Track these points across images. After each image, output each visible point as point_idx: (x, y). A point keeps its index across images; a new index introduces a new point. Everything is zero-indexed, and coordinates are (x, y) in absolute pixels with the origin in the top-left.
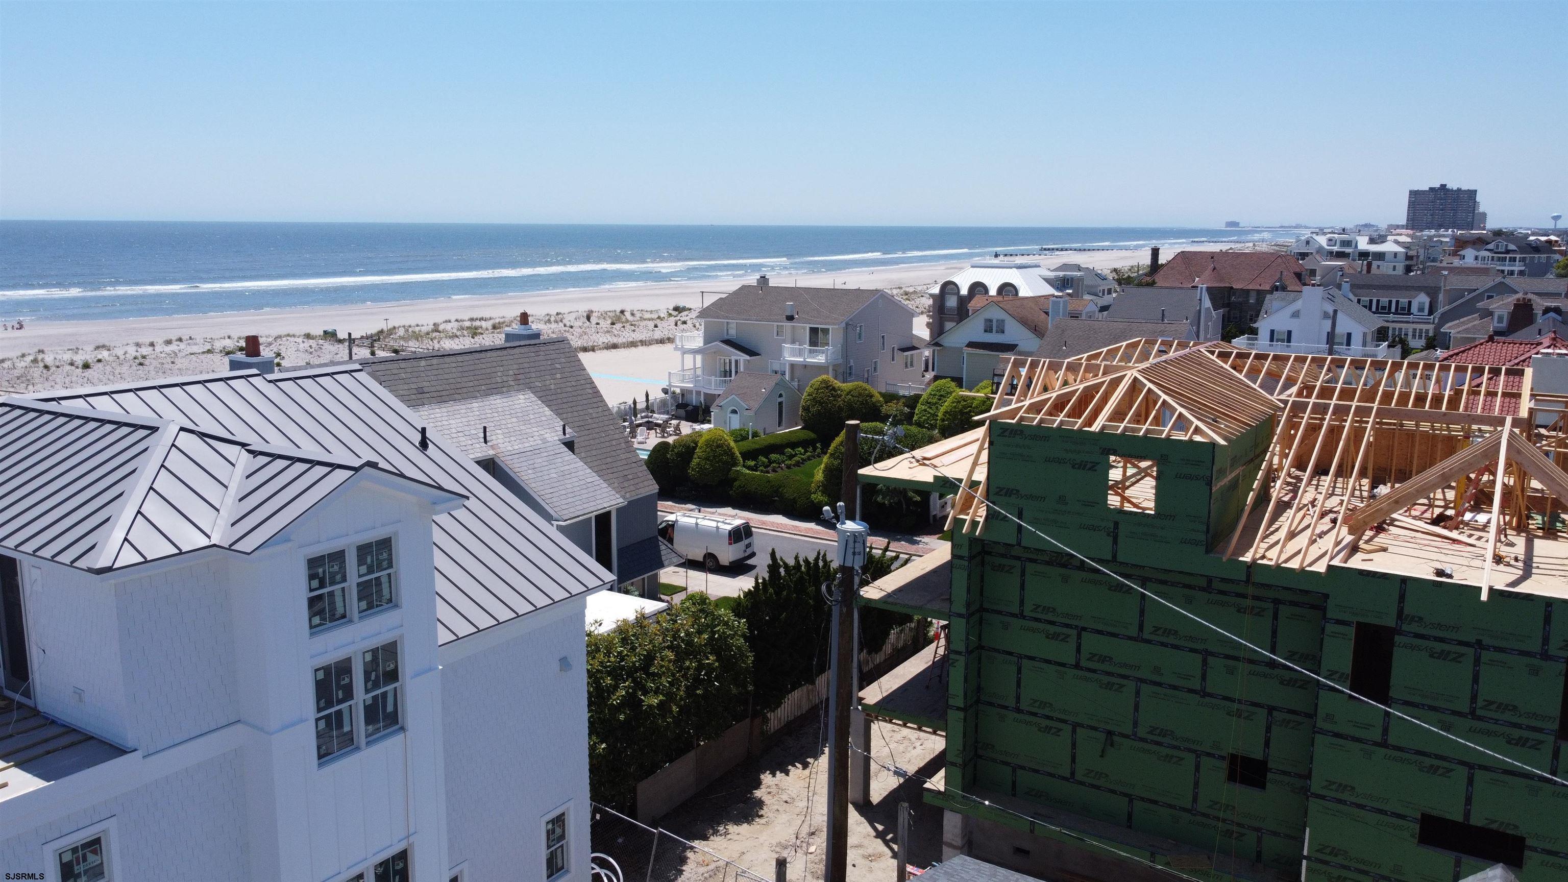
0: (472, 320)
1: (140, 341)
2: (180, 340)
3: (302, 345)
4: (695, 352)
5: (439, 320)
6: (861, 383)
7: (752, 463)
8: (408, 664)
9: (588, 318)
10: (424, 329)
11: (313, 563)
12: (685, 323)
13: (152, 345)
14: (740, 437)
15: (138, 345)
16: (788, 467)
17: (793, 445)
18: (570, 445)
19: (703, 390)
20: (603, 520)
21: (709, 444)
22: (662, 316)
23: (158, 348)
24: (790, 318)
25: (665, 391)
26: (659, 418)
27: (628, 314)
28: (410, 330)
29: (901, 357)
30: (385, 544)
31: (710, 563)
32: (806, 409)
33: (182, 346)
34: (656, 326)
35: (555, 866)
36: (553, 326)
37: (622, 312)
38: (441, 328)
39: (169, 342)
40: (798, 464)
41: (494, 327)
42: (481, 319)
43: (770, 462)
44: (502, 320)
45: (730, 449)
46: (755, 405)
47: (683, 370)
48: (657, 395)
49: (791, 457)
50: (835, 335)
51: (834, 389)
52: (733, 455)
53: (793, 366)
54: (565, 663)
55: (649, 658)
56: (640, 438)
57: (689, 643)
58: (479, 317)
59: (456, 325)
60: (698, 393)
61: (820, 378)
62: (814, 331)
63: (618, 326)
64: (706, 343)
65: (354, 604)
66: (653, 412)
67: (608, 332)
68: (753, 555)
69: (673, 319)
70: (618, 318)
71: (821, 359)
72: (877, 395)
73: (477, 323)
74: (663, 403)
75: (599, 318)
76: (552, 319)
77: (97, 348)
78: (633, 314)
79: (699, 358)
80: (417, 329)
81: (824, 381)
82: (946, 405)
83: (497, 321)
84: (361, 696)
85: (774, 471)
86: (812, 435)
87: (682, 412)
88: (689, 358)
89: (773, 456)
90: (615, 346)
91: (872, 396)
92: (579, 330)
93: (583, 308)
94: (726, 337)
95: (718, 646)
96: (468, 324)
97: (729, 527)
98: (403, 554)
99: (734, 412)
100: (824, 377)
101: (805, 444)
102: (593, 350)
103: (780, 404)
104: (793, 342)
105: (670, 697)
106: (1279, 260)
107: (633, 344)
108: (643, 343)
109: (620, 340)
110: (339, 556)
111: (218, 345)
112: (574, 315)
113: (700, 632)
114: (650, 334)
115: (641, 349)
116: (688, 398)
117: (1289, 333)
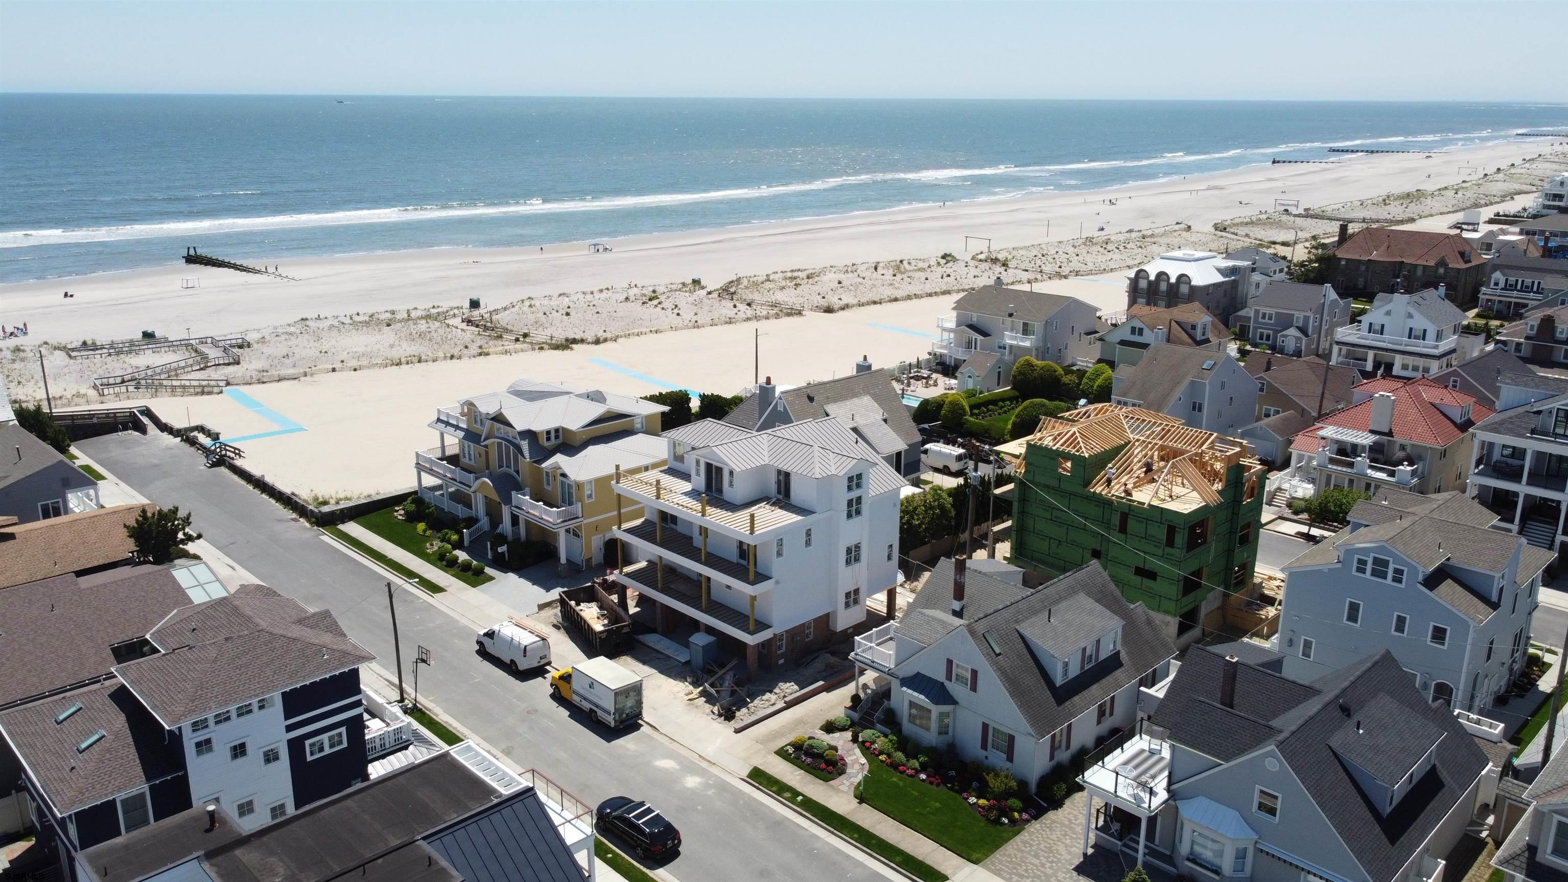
0: (792, 271)
1: (585, 290)
2: (608, 289)
3: (689, 299)
4: (950, 331)
5: (769, 272)
6: (1050, 363)
7: (976, 411)
8: (863, 500)
9: (876, 269)
10: (761, 279)
11: (849, 478)
12: (949, 276)
13: (592, 293)
14: (971, 394)
15: (584, 293)
16: (999, 414)
17: (1003, 400)
18: (885, 421)
19: (954, 356)
20: (899, 454)
21: (951, 403)
22: (932, 264)
23: (597, 295)
24: (1011, 315)
25: (930, 354)
26: (925, 373)
27: (905, 263)
28: (751, 280)
29: (1084, 337)
30: (861, 474)
31: (946, 471)
32: (1014, 377)
33: (610, 293)
34: (927, 279)
35: (889, 558)
36: (850, 275)
37: (901, 261)
38: (771, 278)
39: (601, 291)
40: (1005, 412)
41: (808, 277)
42: (799, 270)
43: (988, 410)
44: (813, 271)
45: (963, 406)
46: (983, 374)
47: (942, 341)
48: (924, 356)
49: (1001, 408)
50: (1038, 326)
51: (1033, 366)
52: (964, 410)
53: (1011, 346)
54: (895, 505)
55: (915, 509)
56: (912, 388)
57: (930, 505)
58: (797, 268)
59: (780, 275)
60: (951, 357)
61: (1024, 358)
62: (1025, 325)
63: (899, 276)
64: (958, 326)
65: (855, 487)
66: (921, 368)
67: (891, 284)
68: (966, 468)
69: (940, 270)
70: (898, 267)
71: (1027, 344)
72: (1060, 370)
73: (796, 274)
74: (928, 361)
75: (884, 268)
76: (849, 269)
77: (560, 295)
78: (909, 263)
79: (952, 335)
80: (755, 279)
81: (1027, 360)
82: (1099, 382)
83: (810, 271)
84: (854, 507)
85: (990, 416)
86: (1017, 394)
87: (939, 368)
88: (946, 335)
89: (991, 407)
90: (896, 300)
91: (1055, 371)
92: (870, 282)
93: (873, 260)
94: (970, 323)
95: (941, 507)
96: (789, 275)
97: (956, 454)
98: (864, 476)
99: (970, 377)
100: (1027, 357)
101: (1011, 399)
102: (880, 303)
103: (999, 372)
104: (1012, 330)
105: (922, 523)
106: (1447, 240)
107: (909, 297)
108: (916, 296)
109: (899, 294)
110: (853, 477)
111: (632, 292)
112: (865, 266)
113: (934, 501)
114: (922, 287)
115: (915, 301)
116: (944, 358)
117: (1383, 326)
